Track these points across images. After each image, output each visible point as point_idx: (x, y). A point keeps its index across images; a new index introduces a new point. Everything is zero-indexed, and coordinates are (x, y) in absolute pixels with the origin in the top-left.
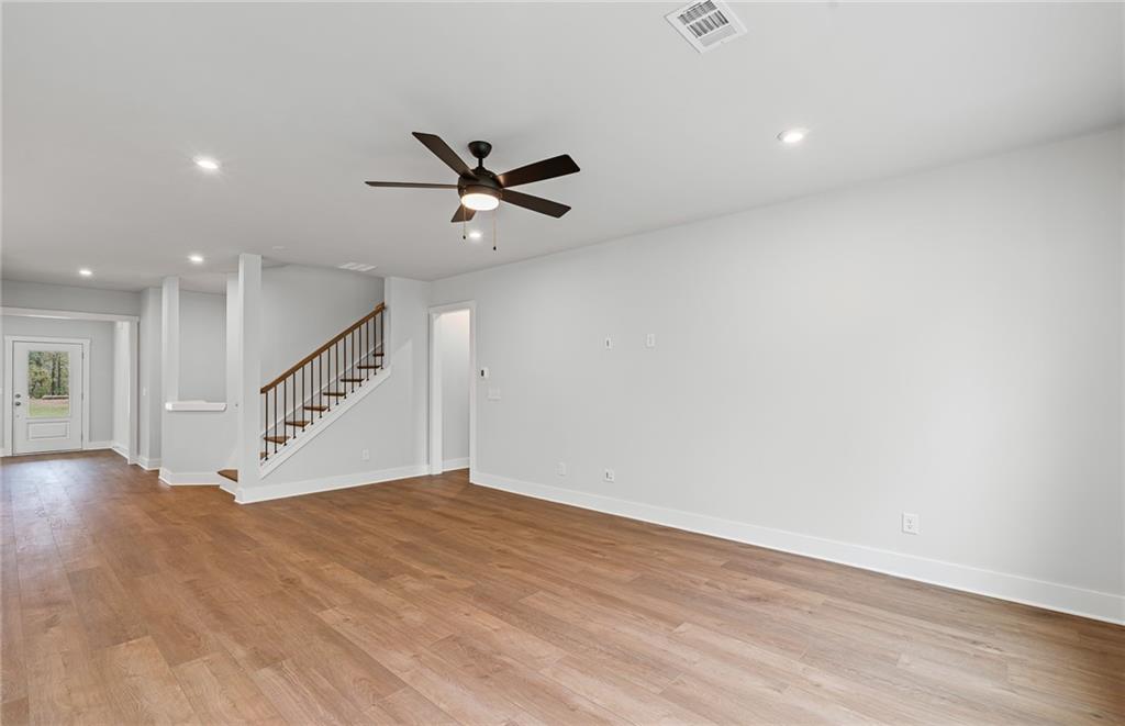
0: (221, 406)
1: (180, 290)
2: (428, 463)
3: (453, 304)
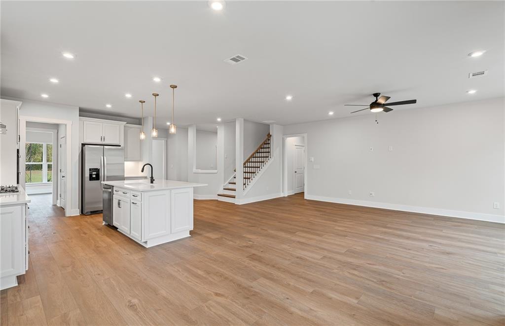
0: (215, 171)
1: (197, 130)
2: (283, 192)
3: (292, 134)
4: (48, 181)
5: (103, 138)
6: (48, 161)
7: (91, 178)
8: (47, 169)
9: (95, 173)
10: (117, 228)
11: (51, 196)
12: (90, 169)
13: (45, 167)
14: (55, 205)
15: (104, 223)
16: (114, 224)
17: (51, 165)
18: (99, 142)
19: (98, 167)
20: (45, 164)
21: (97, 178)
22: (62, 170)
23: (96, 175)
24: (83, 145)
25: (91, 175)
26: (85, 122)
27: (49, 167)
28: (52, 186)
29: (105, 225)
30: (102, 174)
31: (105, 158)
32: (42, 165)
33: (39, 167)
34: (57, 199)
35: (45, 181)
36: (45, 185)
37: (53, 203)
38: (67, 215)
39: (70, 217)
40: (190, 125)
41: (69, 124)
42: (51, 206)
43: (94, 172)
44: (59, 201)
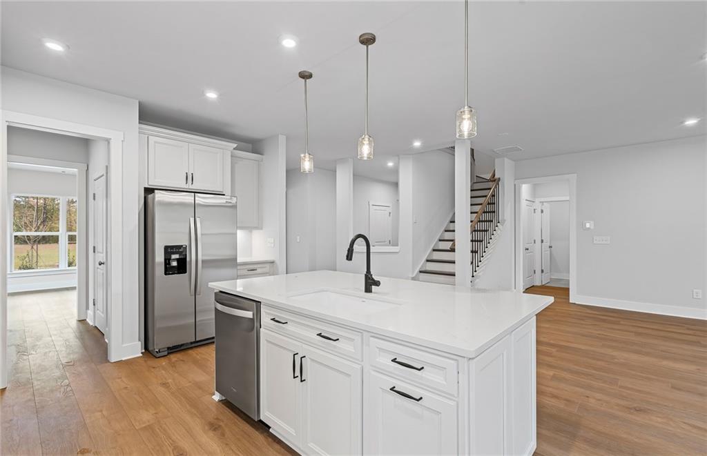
0: (395, 249)
4: (70, 264)
5: (189, 178)
6: (70, 229)
7: (168, 270)
8: (67, 242)
9: (177, 256)
10: (269, 427)
11: (73, 296)
12: (166, 248)
13: (63, 240)
14: (82, 321)
15: (217, 397)
16: (262, 418)
17: (75, 236)
18: (183, 185)
19: (184, 242)
20: (63, 234)
21: (182, 267)
22: (99, 248)
23: (178, 262)
24: (149, 191)
25: (167, 261)
26: (150, 137)
27: (72, 239)
28: (77, 275)
29: (220, 401)
30: (191, 257)
31: (198, 220)
32: (58, 236)
33: (55, 240)
34: (87, 308)
35: (63, 265)
36: (63, 272)
37: (79, 316)
38: (114, 357)
39: (120, 363)
40: (342, 161)
41: (116, 137)
42: (74, 323)
43: (174, 253)
44: (90, 312)
